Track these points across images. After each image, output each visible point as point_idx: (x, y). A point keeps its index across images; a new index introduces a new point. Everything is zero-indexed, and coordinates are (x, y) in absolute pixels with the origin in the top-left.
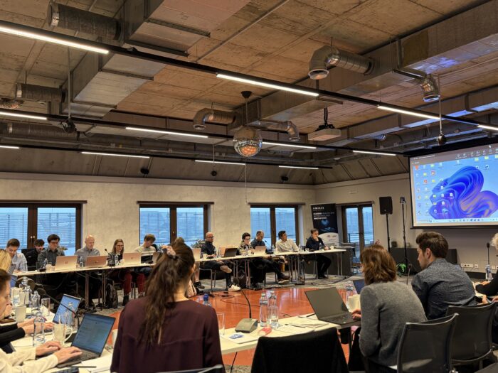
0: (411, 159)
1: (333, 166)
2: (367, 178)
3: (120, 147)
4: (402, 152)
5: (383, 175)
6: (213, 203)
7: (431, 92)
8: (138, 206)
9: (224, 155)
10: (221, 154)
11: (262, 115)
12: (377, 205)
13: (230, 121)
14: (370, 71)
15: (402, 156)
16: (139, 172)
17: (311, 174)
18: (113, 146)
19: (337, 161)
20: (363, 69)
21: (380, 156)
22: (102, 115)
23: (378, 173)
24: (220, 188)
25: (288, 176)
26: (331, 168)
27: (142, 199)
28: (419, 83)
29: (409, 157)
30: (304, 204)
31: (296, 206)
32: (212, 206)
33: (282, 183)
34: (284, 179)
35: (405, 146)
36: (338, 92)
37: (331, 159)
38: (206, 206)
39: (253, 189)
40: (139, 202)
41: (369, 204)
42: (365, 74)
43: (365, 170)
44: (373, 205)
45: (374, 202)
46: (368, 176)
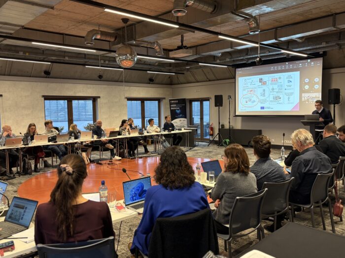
0: (237, 69)
1: (185, 72)
2: (207, 81)
3: (27, 54)
4: (231, 64)
5: (218, 80)
6: (99, 97)
7: (255, 27)
8: (43, 99)
9: (107, 62)
10: (105, 61)
11: (137, 37)
12: (213, 100)
13: (112, 40)
14: (215, 11)
15: (231, 67)
16: (43, 74)
17: (169, 78)
18: (21, 53)
19: (188, 69)
20: (210, 9)
21: (217, 67)
22: (12, 32)
23: (214, 78)
24: (105, 86)
25: (153, 79)
26: (183, 74)
27: (46, 94)
28: (247, 21)
29: (236, 68)
30: (164, 98)
31: (159, 100)
32: (99, 100)
33: (149, 83)
34: (151, 81)
35: (234, 61)
36: (192, 25)
37: (184, 68)
38: (94, 99)
39: (128, 87)
40: (43, 96)
41: (207, 99)
42: (211, 13)
43: (206, 76)
44: (210, 100)
45: (211, 98)
46: (208, 80)
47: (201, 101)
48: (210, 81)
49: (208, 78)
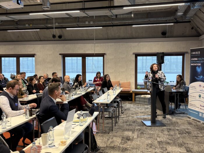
3: (31, 26)
9: (92, 23)
10: (89, 22)
18: (27, 25)
25: (166, 32)
39: (137, 43)
40: (60, 54)
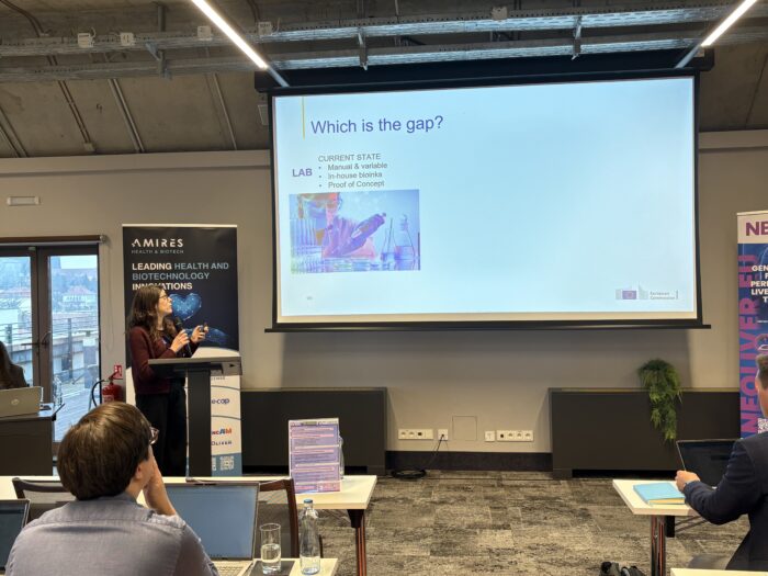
23: (129, 142)
43: (82, 126)
44: (102, 248)
45: (106, 240)
46: (89, 147)
47: (40, 252)
48: (97, 152)
49: (88, 139)
